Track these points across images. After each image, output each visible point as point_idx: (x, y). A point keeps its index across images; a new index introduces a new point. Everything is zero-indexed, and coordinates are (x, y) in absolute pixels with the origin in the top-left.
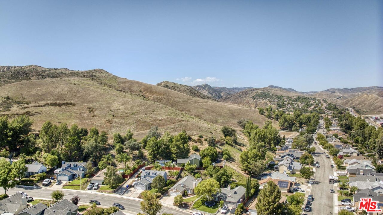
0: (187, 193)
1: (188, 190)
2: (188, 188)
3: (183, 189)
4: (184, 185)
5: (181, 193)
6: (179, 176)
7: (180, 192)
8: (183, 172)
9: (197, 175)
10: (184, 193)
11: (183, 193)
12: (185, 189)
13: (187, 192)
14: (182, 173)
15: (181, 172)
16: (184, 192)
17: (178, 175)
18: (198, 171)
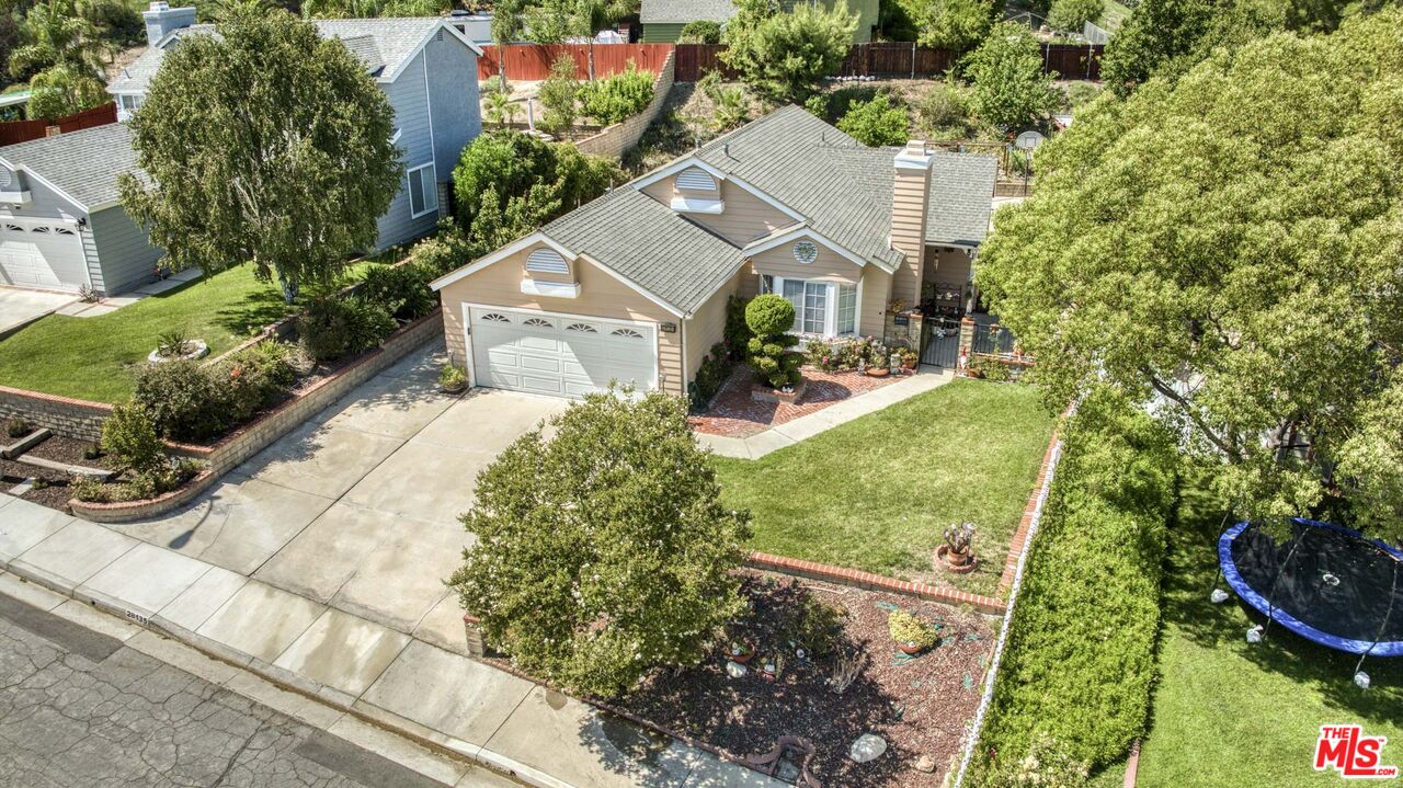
0: (780, 329)
1: (792, 286)
2: (805, 246)
3: (718, 264)
4: (725, 189)
5: (669, 328)
6: (652, 128)
7: (646, 324)
8: (700, 89)
9: (861, 115)
10: (736, 327)
11: (717, 333)
12: (735, 258)
13: (788, 319)
14: (691, 102)
15: (677, 95)
16: (735, 309)
17: (645, 118)
18: (866, 82)
